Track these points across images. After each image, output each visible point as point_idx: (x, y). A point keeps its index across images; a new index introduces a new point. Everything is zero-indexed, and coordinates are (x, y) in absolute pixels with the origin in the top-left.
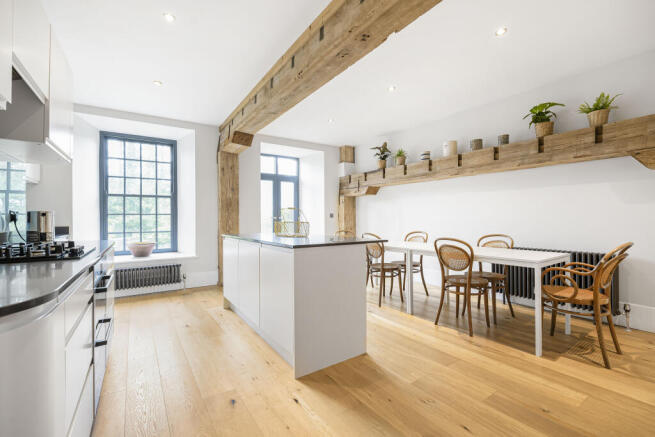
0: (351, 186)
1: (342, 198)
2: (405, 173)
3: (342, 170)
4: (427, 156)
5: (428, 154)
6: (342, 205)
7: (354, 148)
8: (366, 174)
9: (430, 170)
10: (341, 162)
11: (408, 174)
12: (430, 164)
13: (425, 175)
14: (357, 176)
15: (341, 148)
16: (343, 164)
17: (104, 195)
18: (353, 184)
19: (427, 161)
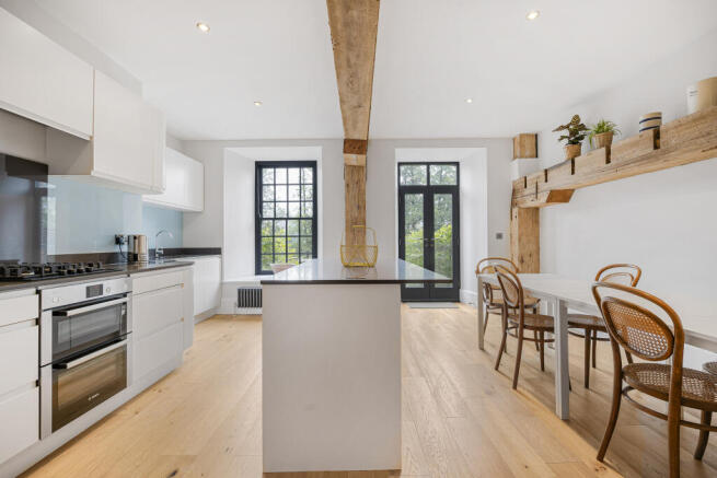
0: (527, 192)
1: (515, 210)
2: (608, 161)
3: (516, 170)
4: (651, 123)
5: (658, 117)
6: (515, 221)
7: (536, 136)
8: (546, 171)
9: (656, 147)
10: (515, 158)
11: (613, 162)
12: (657, 136)
13: (645, 158)
14: (535, 175)
15: (514, 139)
16: (517, 160)
17: (259, 220)
18: (531, 189)
19: (651, 132)
